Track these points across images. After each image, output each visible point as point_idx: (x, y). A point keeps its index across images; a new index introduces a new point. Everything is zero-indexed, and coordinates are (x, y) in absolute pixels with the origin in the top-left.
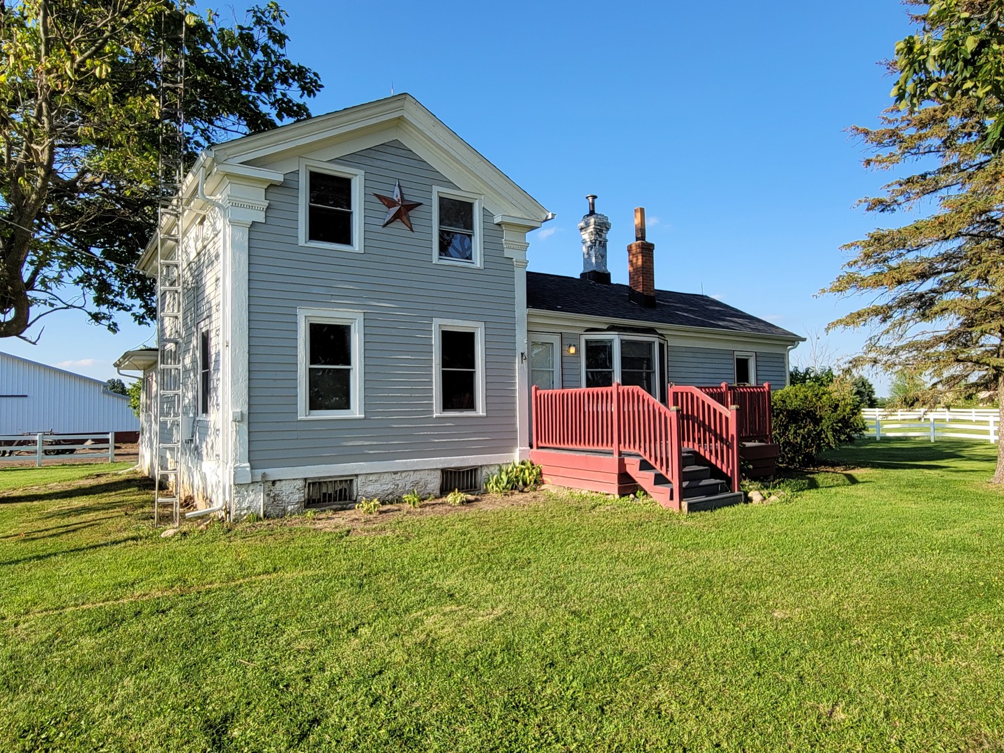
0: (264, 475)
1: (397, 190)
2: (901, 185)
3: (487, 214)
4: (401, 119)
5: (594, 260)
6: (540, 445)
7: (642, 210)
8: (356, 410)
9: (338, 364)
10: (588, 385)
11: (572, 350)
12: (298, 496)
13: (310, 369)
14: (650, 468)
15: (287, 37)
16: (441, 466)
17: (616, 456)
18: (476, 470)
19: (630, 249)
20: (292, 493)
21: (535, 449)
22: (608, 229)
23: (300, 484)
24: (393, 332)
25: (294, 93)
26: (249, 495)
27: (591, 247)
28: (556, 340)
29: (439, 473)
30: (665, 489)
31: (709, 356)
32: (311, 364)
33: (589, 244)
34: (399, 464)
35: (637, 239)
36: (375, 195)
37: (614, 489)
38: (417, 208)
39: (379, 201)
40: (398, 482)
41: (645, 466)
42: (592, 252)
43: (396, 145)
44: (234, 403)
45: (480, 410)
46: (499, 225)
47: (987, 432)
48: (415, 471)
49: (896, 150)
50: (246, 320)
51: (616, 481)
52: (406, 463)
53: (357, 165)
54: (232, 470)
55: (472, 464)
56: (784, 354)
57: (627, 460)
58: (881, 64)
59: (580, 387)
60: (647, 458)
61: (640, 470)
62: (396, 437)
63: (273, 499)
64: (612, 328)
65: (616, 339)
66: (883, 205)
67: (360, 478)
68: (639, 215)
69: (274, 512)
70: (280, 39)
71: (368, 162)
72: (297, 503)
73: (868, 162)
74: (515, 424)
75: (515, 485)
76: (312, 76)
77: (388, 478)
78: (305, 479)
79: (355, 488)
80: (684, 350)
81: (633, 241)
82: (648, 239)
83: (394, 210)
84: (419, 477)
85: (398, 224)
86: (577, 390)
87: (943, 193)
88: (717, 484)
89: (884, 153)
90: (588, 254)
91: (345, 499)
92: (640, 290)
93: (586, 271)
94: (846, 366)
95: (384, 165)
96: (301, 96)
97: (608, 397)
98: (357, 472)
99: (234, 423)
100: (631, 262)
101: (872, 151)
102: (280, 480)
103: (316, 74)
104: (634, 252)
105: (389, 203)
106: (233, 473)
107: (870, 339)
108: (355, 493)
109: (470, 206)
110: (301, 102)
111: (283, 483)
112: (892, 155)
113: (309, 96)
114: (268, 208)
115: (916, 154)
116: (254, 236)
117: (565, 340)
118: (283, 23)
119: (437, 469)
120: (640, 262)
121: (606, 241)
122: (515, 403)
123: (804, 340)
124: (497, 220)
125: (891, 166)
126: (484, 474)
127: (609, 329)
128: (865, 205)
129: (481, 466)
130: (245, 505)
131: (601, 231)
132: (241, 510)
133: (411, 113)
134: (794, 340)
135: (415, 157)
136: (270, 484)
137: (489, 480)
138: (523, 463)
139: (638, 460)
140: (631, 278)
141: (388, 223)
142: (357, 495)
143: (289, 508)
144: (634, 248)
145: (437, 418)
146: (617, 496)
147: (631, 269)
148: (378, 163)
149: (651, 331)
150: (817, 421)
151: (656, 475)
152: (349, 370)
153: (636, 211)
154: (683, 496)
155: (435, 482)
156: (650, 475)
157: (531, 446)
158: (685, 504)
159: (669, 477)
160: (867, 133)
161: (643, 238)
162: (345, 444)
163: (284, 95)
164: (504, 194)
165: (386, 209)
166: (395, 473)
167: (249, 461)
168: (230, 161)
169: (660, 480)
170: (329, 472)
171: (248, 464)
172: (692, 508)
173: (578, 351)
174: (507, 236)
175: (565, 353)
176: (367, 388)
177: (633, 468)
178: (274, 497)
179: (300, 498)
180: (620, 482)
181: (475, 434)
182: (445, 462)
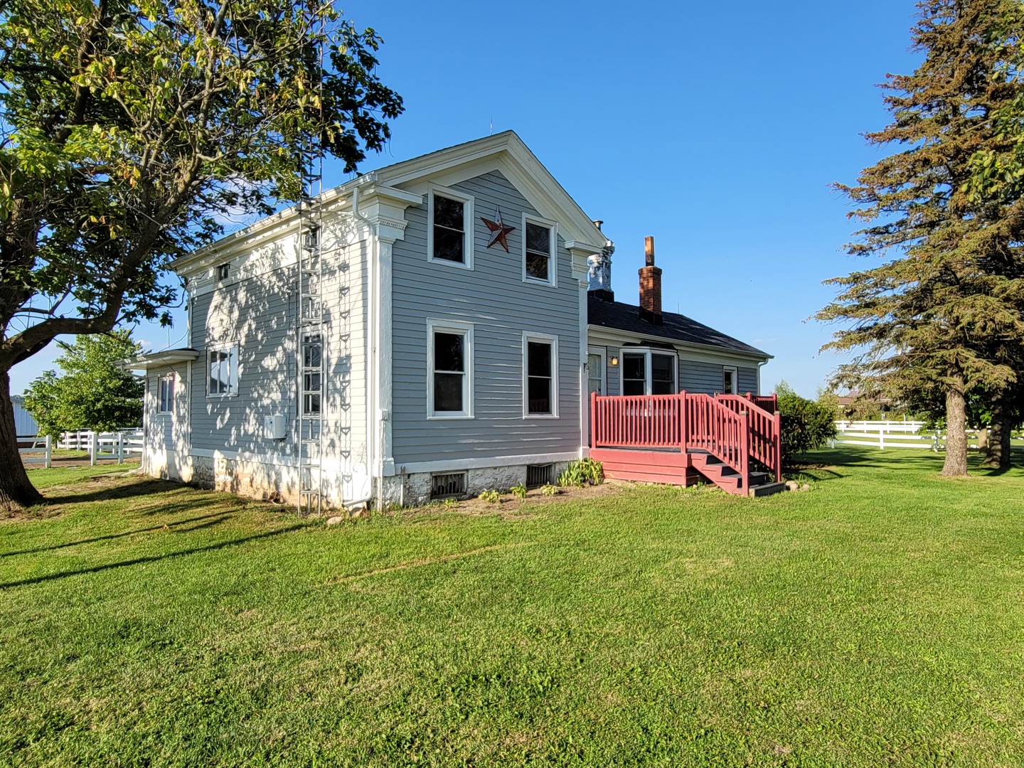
0: (403, 470)
1: (498, 217)
2: (866, 233)
3: (560, 240)
4: (504, 153)
5: (601, 280)
6: (599, 444)
7: (652, 238)
8: (468, 411)
9: (454, 370)
10: (626, 394)
11: (615, 362)
12: (426, 488)
13: (435, 374)
14: (718, 461)
15: (376, 61)
16: (528, 463)
17: (683, 452)
18: (550, 466)
19: (641, 272)
20: (423, 486)
21: (594, 448)
22: (612, 252)
23: (428, 477)
24: (495, 342)
25: (377, 114)
26: (391, 487)
27: (598, 268)
28: (602, 352)
29: (525, 469)
30: (733, 479)
31: (707, 369)
32: (436, 369)
33: (596, 265)
34: (500, 460)
35: (648, 264)
36: (482, 219)
37: (683, 481)
38: (512, 232)
39: (484, 225)
40: (496, 476)
41: (712, 460)
42: (600, 273)
43: (496, 175)
44: (381, 405)
45: (555, 414)
46: (568, 249)
47: (878, 440)
48: (509, 466)
49: (873, 205)
50: (390, 328)
51: (684, 474)
52: (503, 459)
53: (469, 191)
54: (381, 464)
55: (549, 461)
56: (756, 370)
57: (693, 456)
58: (862, 134)
59: (618, 394)
60: (715, 453)
61: (707, 464)
62: (496, 436)
63: (408, 490)
64: (645, 343)
65: (648, 352)
66: (862, 251)
67: (470, 472)
68: (649, 243)
69: (411, 501)
70: (369, 61)
71: (476, 188)
72: (426, 494)
73: (851, 214)
74: (578, 426)
75: (585, 479)
76: (394, 98)
77: (490, 472)
78: (431, 473)
79: (465, 481)
80: (690, 364)
81: (643, 265)
82: (657, 265)
83: (496, 233)
84: (512, 472)
85: (498, 246)
86: (616, 398)
87: (907, 243)
88: (764, 476)
89: (864, 207)
90: (595, 274)
91: (458, 492)
92: (651, 309)
93: (593, 289)
94: (835, 381)
95: (488, 192)
96: (384, 117)
97: (641, 404)
98: (469, 467)
99: (382, 422)
100: (641, 284)
101: (855, 206)
102: (414, 474)
103: (400, 98)
104: (645, 275)
105: (492, 226)
106: (382, 467)
107: (855, 359)
108: (466, 486)
109: (547, 231)
110: (383, 122)
111: (416, 476)
112: (869, 210)
113: (390, 117)
114: (407, 227)
115: (887, 210)
116: (398, 252)
117: (611, 353)
118: (376, 49)
119: (524, 465)
120: (651, 285)
121: (611, 263)
122: (578, 407)
123: (772, 357)
124: (568, 245)
125: (870, 220)
126: (557, 470)
127: (642, 344)
128: (848, 249)
129: (555, 463)
130: (388, 496)
131: (607, 253)
132: (386, 501)
133: (513, 148)
134: (764, 358)
135: (511, 186)
136: (406, 477)
137: (561, 476)
138: (586, 461)
139: (706, 455)
140: (641, 298)
141: (492, 244)
142: (468, 488)
143: (420, 499)
144: (645, 272)
145: (526, 419)
146: (684, 487)
147: (642, 291)
148: (484, 190)
149: (669, 346)
150: (802, 426)
151: (723, 468)
152: (461, 375)
153: (646, 239)
154: (750, 484)
155: (522, 476)
156: (718, 468)
157: (590, 446)
158: (752, 491)
159: (737, 469)
160: (846, 189)
161: (652, 264)
162: (460, 441)
163: (366, 114)
164: (576, 223)
165: (490, 232)
166: (495, 468)
167: (393, 456)
168: (384, 185)
169: (727, 471)
170: (449, 467)
171: (392, 459)
172: (758, 494)
173: (618, 362)
174: (575, 259)
175: (609, 365)
176: (476, 393)
177: (700, 463)
178: (409, 489)
179: (427, 489)
180: (687, 475)
181: (551, 434)
182: (530, 459)
